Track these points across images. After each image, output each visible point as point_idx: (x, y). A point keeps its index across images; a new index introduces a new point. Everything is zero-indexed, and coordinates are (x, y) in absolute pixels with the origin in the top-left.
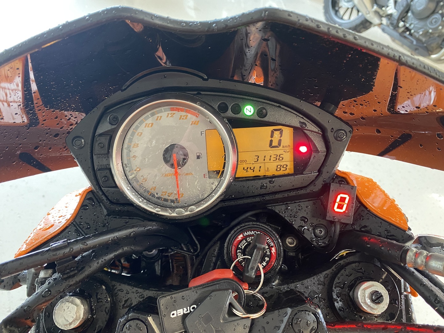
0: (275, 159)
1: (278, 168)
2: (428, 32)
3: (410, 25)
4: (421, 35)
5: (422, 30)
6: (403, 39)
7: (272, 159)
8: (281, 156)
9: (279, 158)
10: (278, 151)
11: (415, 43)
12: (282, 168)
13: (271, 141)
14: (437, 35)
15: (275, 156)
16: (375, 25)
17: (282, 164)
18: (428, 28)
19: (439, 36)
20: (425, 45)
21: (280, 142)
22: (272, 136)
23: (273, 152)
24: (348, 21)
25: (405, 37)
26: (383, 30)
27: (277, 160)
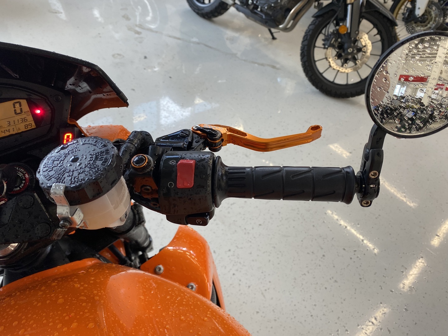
0: (22, 121)
1: (26, 126)
2: (271, 6)
3: (257, 2)
4: (266, 9)
5: (267, 5)
6: (253, 15)
7: (20, 122)
8: (25, 119)
9: (24, 120)
10: (23, 116)
11: (264, 17)
12: (28, 126)
13: (15, 110)
14: (279, 8)
15: (21, 119)
16: (230, 6)
17: (27, 123)
18: (271, 4)
19: (281, 9)
20: (272, 18)
21: (21, 110)
22: (15, 107)
23: (19, 117)
24: (210, 4)
25: (256, 13)
26: (237, 9)
27: (24, 122)
